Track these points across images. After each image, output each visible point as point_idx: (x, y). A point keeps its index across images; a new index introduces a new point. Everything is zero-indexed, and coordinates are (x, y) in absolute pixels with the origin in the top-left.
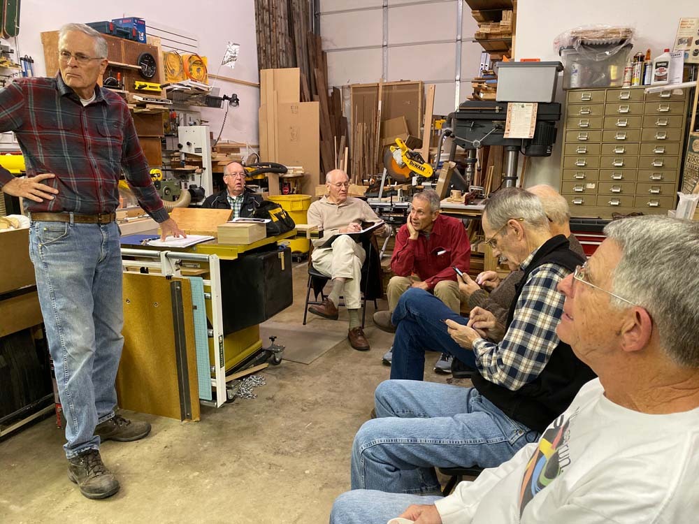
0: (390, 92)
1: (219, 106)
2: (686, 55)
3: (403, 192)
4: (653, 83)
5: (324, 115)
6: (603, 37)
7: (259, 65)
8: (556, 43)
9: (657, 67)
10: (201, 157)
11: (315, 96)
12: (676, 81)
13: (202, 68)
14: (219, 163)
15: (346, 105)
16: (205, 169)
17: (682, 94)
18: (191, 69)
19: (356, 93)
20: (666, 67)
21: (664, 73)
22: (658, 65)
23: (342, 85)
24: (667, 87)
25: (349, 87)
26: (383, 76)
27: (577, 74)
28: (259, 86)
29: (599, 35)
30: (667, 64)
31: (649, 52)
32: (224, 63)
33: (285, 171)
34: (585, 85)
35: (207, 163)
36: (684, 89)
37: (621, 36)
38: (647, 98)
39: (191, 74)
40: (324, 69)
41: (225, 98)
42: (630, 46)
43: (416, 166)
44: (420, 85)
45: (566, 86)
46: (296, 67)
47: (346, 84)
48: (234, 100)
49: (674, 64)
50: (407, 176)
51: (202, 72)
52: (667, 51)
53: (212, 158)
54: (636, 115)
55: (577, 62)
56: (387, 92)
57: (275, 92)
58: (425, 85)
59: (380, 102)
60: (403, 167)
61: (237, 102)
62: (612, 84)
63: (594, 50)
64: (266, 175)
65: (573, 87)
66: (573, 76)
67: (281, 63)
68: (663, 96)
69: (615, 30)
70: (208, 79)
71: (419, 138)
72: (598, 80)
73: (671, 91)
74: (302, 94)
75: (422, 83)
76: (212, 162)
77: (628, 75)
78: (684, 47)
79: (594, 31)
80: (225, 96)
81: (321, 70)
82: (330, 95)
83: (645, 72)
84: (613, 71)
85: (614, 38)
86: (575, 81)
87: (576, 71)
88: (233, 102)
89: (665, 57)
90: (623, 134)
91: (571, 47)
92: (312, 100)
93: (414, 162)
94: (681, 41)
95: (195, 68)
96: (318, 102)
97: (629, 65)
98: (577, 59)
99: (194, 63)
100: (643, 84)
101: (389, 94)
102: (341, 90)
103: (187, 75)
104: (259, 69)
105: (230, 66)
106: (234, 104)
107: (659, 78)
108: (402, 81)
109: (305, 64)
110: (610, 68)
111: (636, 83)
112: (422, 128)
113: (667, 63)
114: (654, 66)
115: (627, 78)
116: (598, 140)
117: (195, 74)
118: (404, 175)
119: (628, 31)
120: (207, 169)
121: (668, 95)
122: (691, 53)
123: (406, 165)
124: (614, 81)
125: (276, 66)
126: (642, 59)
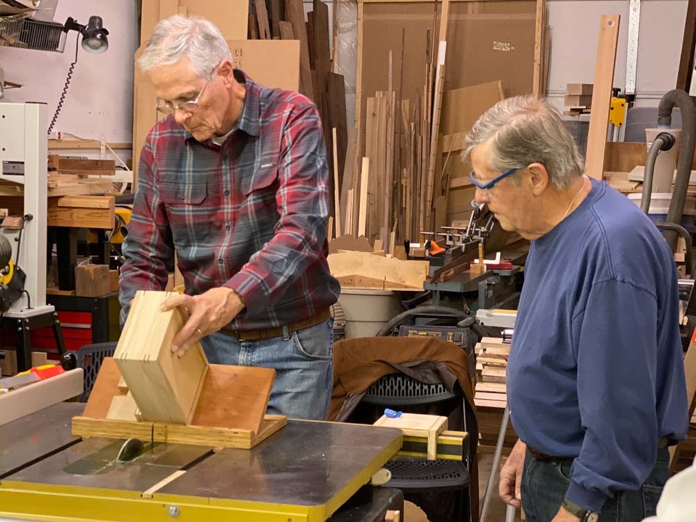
1: (53, 46)
10: (22, 186)
11: (285, 27)
14: (61, 203)
16: (29, 218)
19: (371, 17)
35: (35, 203)
41: (71, 24)
48: (94, 33)
53: (50, 189)
59: (443, 45)
61: (104, 40)
76: (49, 198)
80: (70, 20)
88: (94, 36)
92: (274, 33)
96: (297, 43)
102: (330, 5)
106: (94, 42)
120: (36, 218)
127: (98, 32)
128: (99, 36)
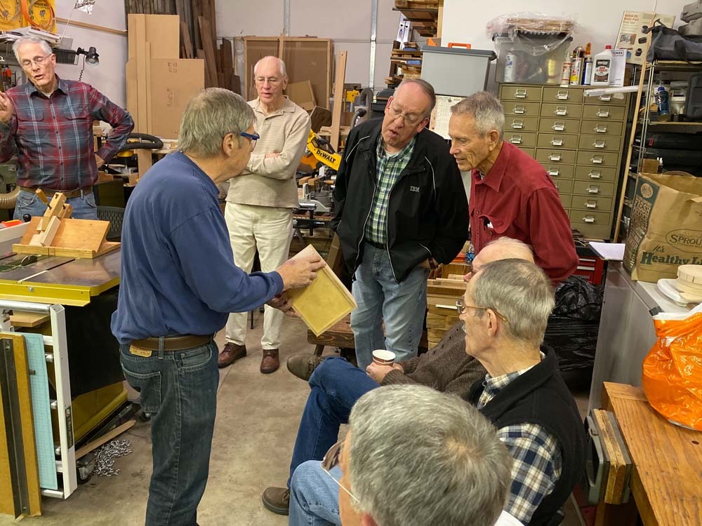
0: (293, 49)
1: (72, 62)
2: (629, 54)
3: (309, 188)
4: (593, 83)
5: (210, 73)
6: (541, 28)
7: (126, 7)
8: (489, 28)
9: (597, 66)
11: (198, 50)
12: (617, 82)
13: (47, 12)
15: (239, 60)
17: (622, 98)
18: (31, 12)
19: (251, 48)
20: (607, 66)
21: (605, 73)
22: (599, 63)
23: (233, 36)
24: (608, 91)
25: (242, 39)
26: (284, 30)
27: (511, 66)
28: (126, 34)
29: (538, 25)
30: (609, 63)
31: (589, 45)
32: (77, 6)
33: (161, 146)
34: (520, 80)
36: (626, 94)
37: (561, 30)
38: (586, 101)
39: (33, 18)
40: (211, 16)
41: (80, 51)
42: (570, 39)
43: (325, 156)
44: (329, 43)
45: (498, 80)
46: (176, 14)
47: (238, 35)
48: (92, 55)
49: (615, 64)
50: (314, 167)
51: (47, 16)
52: (609, 47)
54: (574, 119)
55: (513, 53)
56: (289, 49)
57: (148, 44)
58: (336, 45)
60: (308, 157)
61: (97, 59)
62: (550, 81)
63: (530, 41)
64: (135, 151)
65: (507, 81)
66: (507, 68)
67: (156, 8)
68: (603, 99)
69: (555, 21)
70: (57, 25)
71: (328, 108)
72: (534, 75)
73: (612, 95)
74: (183, 47)
75: (332, 41)
77: (567, 71)
78: (627, 45)
79: (532, 21)
80: (79, 49)
81: (206, 19)
82: (219, 48)
83: (585, 70)
84: (551, 65)
85: (553, 30)
86: (509, 75)
87: (511, 63)
88: (91, 57)
89: (606, 54)
90: (558, 139)
91: (505, 35)
92: (195, 55)
93: (322, 151)
94: (623, 38)
95: (37, 11)
96: (203, 60)
97: (568, 61)
98: (512, 49)
99: (35, 3)
100: (583, 83)
101: (291, 51)
102: (232, 42)
103: (27, 20)
104: (127, 13)
105: (85, 10)
106: (91, 60)
107: (599, 79)
108: (307, 36)
109: (187, 8)
110: (548, 62)
111: (575, 82)
112: (331, 99)
113: (608, 61)
114: (595, 64)
115: (566, 76)
116: (533, 144)
117: (38, 18)
118: (310, 166)
119: (569, 24)
121: (608, 99)
122: (633, 53)
123: (312, 154)
124: (552, 77)
125: (149, 10)
126: (582, 54)
127: (93, 55)
128: (94, 57)
